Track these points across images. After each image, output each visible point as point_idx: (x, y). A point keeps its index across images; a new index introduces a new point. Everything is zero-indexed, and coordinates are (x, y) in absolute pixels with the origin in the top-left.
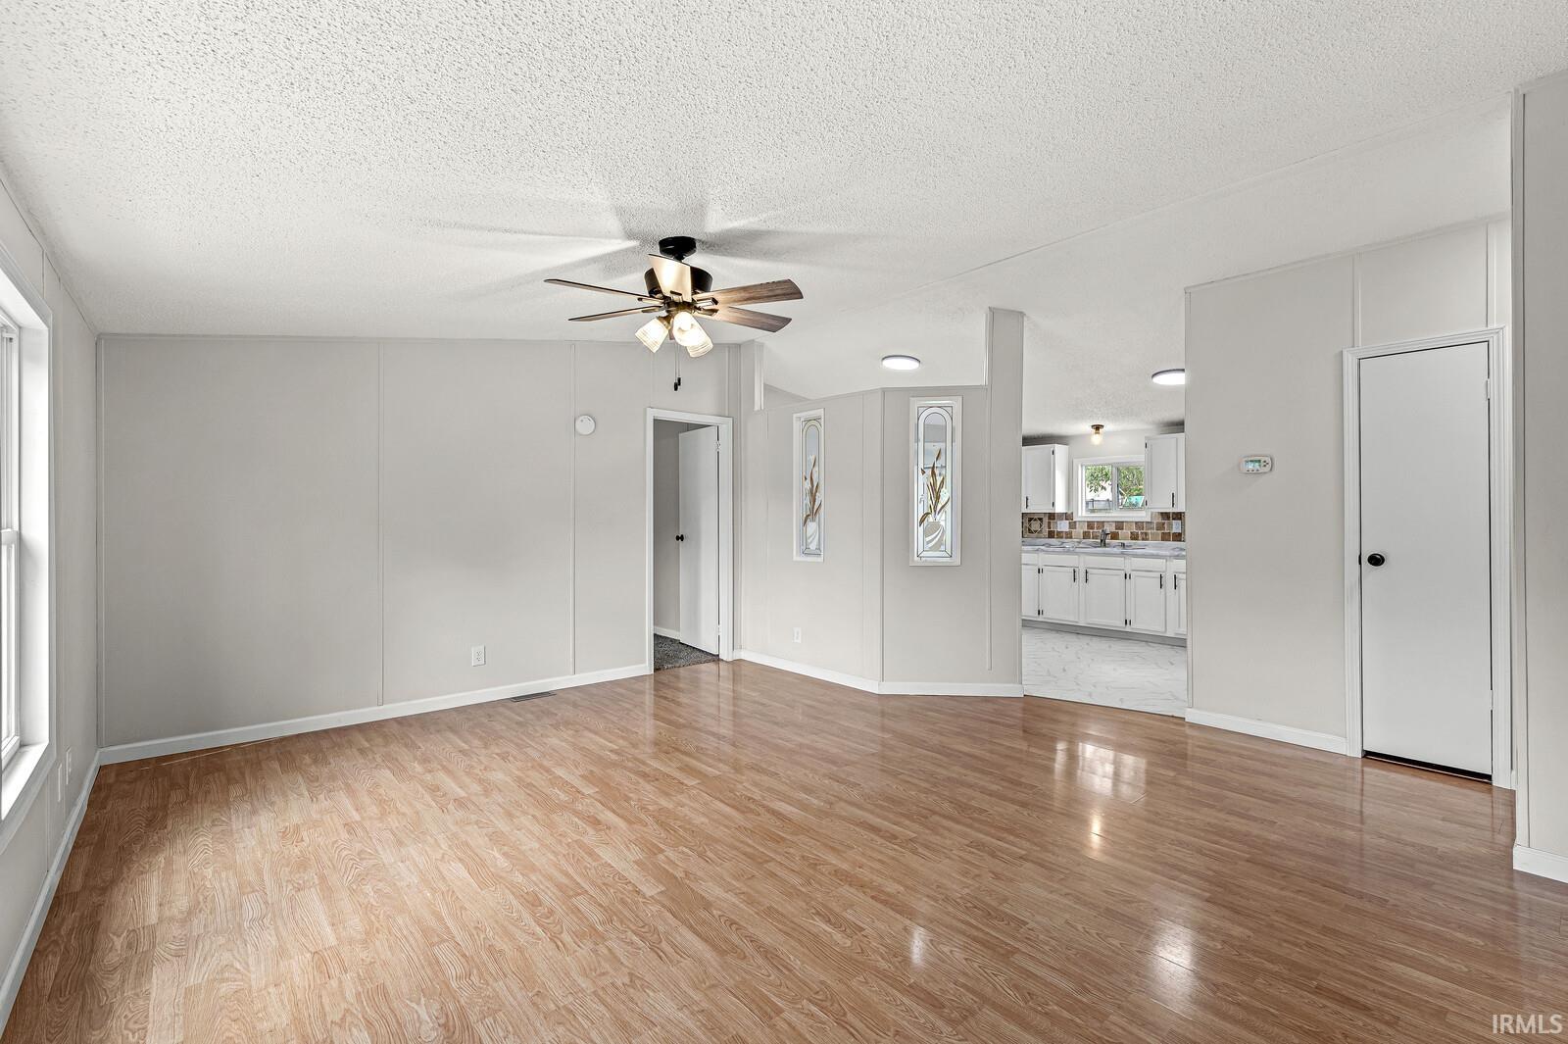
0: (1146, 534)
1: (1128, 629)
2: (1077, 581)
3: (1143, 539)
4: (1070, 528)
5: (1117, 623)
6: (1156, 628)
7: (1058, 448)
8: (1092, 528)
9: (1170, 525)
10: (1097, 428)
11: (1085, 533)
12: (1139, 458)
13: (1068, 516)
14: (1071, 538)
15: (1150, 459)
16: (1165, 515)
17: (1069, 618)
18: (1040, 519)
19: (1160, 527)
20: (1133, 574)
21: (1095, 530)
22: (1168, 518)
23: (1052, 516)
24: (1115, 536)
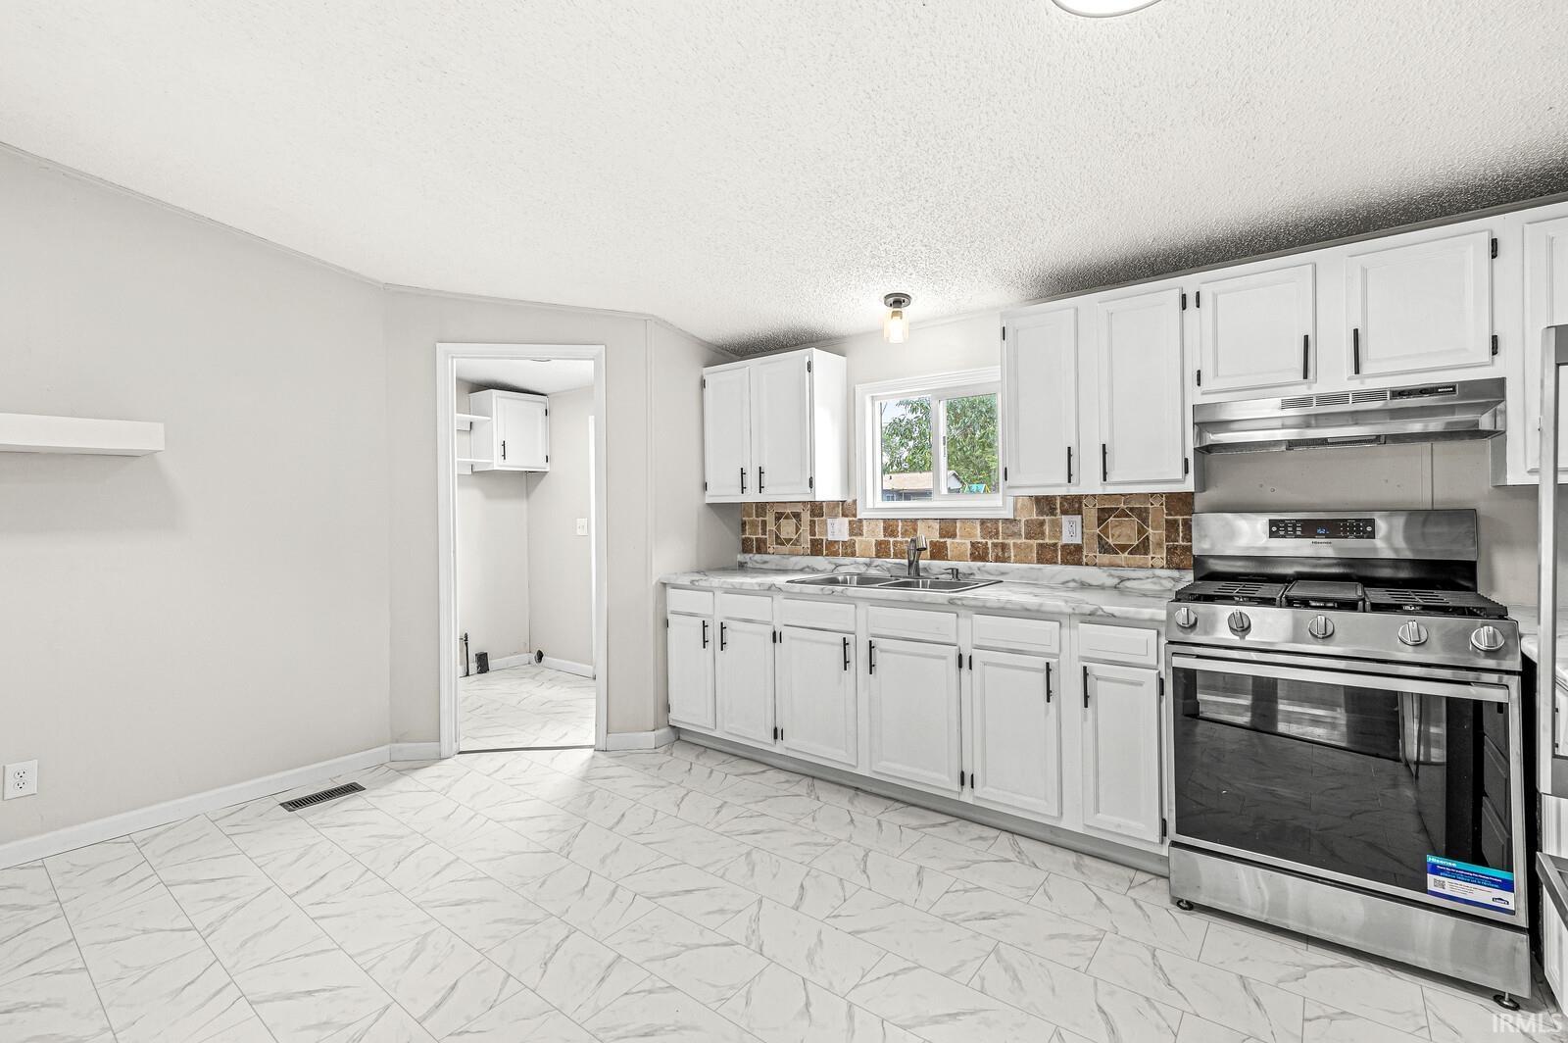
0: (1004, 547)
1: (967, 796)
2: (852, 666)
3: (997, 559)
4: (851, 533)
5: (941, 780)
6: (1032, 802)
7: (818, 355)
8: (893, 534)
9: (1057, 527)
10: (898, 301)
11: (879, 544)
12: (985, 376)
13: (846, 509)
14: (853, 554)
15: (1012, 370)
16: (1045, 504)
17: (835, 755)
18: (797, 516)
19: (1035, 530)
20: (979, 656)
21: (899, 539)
22: (1052, 511)
23: (817, 509)
24: (938, 552)
